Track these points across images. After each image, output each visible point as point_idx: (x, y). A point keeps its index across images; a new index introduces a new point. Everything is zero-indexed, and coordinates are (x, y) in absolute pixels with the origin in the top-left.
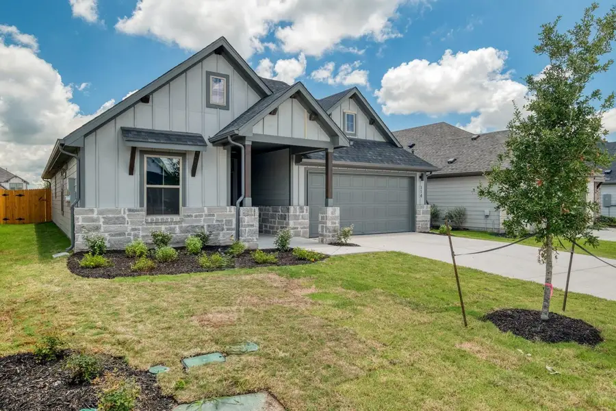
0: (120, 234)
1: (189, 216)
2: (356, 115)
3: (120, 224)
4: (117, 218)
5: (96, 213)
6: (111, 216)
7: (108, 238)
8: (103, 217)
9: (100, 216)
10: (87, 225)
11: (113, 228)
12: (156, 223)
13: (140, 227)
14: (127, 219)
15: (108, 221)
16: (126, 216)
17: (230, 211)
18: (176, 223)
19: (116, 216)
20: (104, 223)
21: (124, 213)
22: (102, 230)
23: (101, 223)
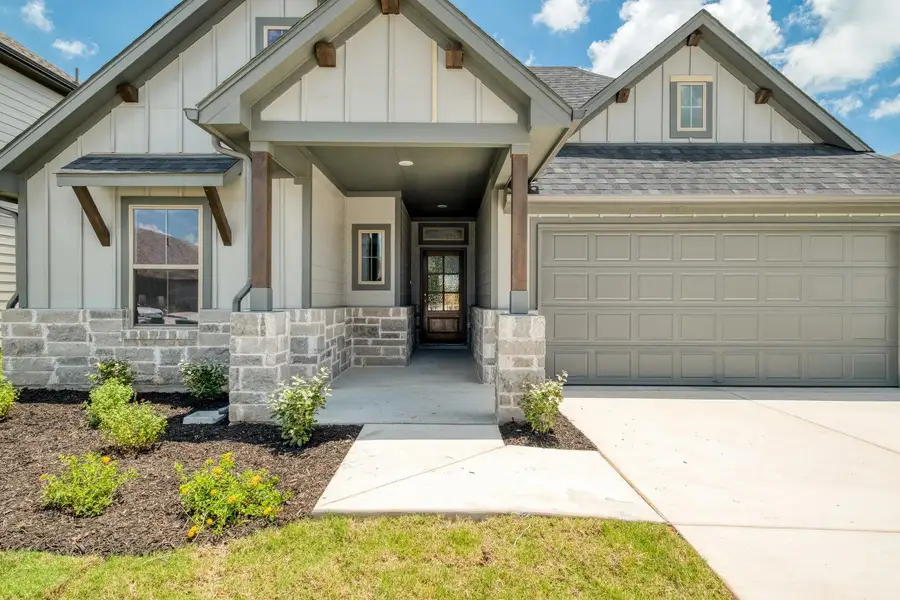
0: (77, 361)
1: (210, 328)
2: (710, 85)
3: (76, 340)
4: (71, 329)
5: (34, 319)
6: (60, 324)
7: (56, 367)
8: (49, 327)
9: (43, 325)
10: (20, 341)
11: (64, 346)
12: (144, 341)
13: (114, 348)
14: (89, 331)
15: (56, 334)
16: (87, 326)
17: (303, 319)
18: (183, 342)
19: (71, 324)
20: (49, 336)
21: (84, 320)
22: (46, 351)
23: (44, 337)
